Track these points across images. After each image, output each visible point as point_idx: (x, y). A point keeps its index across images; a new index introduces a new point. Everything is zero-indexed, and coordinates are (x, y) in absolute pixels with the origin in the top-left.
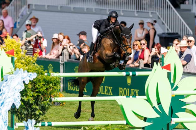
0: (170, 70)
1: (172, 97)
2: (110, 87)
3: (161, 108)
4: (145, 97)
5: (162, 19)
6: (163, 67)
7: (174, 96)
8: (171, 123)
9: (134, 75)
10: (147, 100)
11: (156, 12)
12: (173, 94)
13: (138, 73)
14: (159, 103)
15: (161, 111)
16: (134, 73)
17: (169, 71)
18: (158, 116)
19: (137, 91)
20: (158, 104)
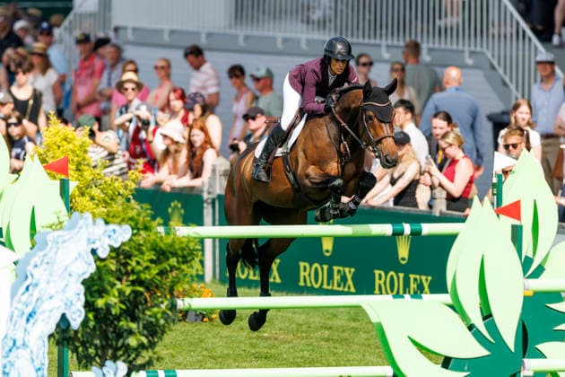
0: (519, 218)
1: (526, 298)
2: (347, 270)
3: (493, 328)
4: (447, 298)
5: (501, 71)
6: (501, 210)
7: (530, 293)
8: (522, 374)
9: (416, 234)
10: (452, 307)
11: (485, 50)
12: (528, 290)
13: (428, 229)
14: (487, 316)
15: (492, 337)
16: (416, 227)
17: (516, 222)
18: (484, 352)
19: (426, 280)
20: (484, 319)
